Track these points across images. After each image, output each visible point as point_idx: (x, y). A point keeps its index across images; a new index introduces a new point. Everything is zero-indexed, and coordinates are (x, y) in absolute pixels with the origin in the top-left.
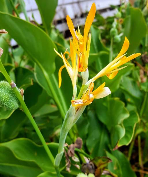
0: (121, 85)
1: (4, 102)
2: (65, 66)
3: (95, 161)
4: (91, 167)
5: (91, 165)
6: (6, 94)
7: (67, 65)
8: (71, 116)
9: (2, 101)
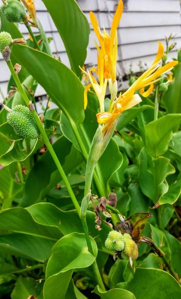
0: (170, 148)
1: (21, 127)
2: (91, 85)
3: (131, 221)
4: (127, 226)
5: (127, 224)
6: (24, 118)
7: (94, 82)
8: (98, 142)
9: (19, 125)
